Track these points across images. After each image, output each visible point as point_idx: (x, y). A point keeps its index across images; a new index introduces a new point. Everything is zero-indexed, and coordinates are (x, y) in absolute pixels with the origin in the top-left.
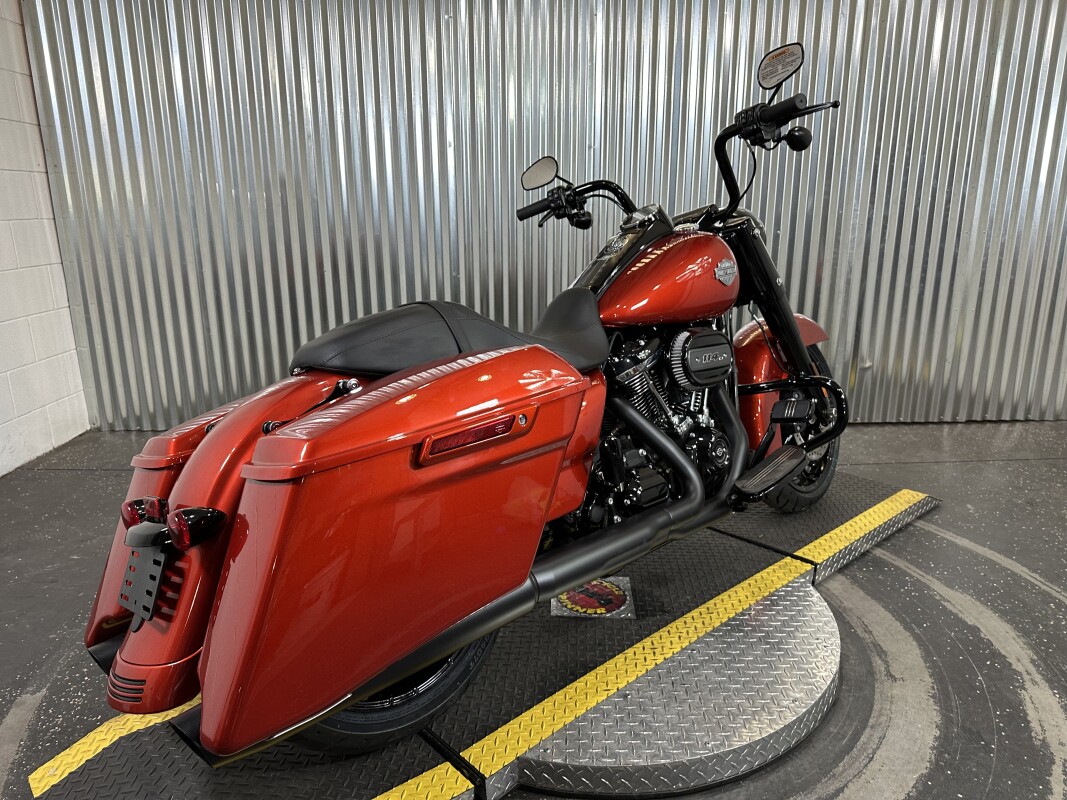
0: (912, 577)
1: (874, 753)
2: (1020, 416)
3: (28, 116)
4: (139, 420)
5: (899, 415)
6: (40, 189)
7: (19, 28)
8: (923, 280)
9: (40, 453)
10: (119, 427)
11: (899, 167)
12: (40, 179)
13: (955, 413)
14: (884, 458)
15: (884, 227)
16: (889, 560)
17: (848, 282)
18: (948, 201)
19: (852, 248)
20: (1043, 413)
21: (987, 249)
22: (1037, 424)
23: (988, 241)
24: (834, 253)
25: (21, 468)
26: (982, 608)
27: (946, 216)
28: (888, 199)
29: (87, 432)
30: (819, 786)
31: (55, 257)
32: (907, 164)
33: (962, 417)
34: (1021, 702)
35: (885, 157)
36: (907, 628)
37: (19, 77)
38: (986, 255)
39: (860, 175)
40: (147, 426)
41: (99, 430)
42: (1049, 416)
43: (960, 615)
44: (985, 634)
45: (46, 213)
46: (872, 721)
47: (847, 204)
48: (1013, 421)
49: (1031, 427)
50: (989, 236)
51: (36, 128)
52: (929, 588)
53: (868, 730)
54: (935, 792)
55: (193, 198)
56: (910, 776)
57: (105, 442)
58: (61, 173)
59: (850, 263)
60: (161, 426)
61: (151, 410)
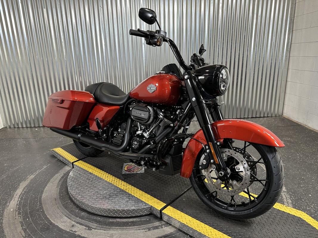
2: (266, 116)
4: (18, 124)
8: (237, 79)
10: (12, 126)
11: (229, 48)
13: (248, 116)
18: (243, 57)
20: (272, 115)
22: (270, 118)
23: (255, 68)
27: (243, 61)
28: (227, 57)
29: (2, 128)
32: (231, 47)
33: (250, 116)
35: (225, 45)
38: (254, 71)
40: (20, 126)
41: (6, 127)
42: (274, 115)
47: (215, 58)
48: (264, 117)
49: (268, 119)
50: (255, 66)
55: (30, 60)
57: (7, 131)
60: (24, 126)
61: (21, 121)
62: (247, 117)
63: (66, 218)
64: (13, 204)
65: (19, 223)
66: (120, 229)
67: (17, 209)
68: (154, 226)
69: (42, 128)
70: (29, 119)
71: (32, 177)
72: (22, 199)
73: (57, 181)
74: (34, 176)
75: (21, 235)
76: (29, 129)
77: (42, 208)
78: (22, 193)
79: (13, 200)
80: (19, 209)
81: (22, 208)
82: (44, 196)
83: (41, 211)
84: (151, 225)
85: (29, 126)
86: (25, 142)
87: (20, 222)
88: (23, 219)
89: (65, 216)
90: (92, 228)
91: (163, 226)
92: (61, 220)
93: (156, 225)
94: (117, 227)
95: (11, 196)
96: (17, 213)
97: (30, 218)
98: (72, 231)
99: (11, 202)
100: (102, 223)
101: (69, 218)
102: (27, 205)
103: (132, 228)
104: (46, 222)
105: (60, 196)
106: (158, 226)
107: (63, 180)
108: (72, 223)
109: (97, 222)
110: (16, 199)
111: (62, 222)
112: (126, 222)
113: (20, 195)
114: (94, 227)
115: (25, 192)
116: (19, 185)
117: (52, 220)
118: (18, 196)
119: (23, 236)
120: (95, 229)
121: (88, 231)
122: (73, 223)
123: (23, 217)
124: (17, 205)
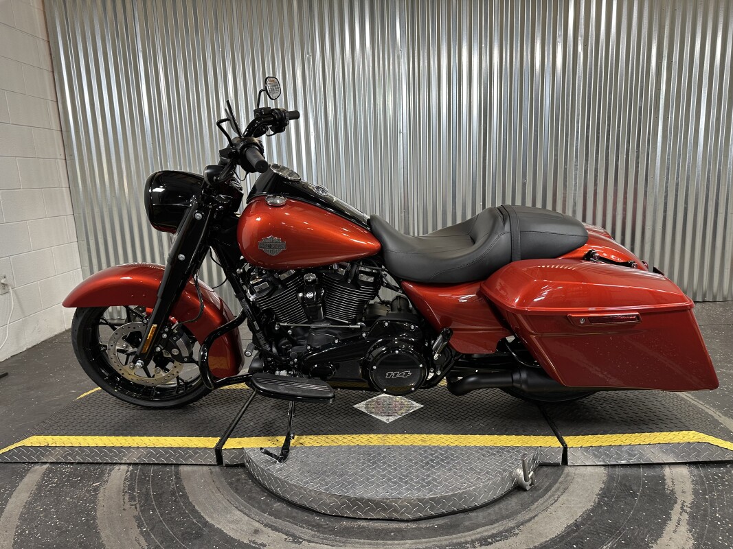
1: (559, 497)
2: (699, 299)
3: (55, 126)
6: (60, 170)
7: (51, 74)
8: (625, 210)
9: (56, 333)
11: (603, 137)
12: (61, 163)
15: (596, 176)
19: (575, 190)
20: (714, 297)
21: (667, 187)
22: (711, 304)
23: (667, 182)
24: (563, 193)
25: (45, 341)
27: (637, 167)
28: (597, 157)
30: (520, 515)
31: (69, 211)
32: (608, 134)
37: (49, 103)
38: (667, 191)
39: (577, 143)
42: (719, 298)
45: (64, 184)
46: (561, 479)
47: (570, 161)
49: (707, 306)
50: (667, 179)
51: (60, 133)
53: (557, 485)
54: (594, 519)
56: (580, 510)
58: (73, 159)
59: (574, 199)
63: (238, 512)
64: (117, 476)
65: (133, 519)
66: (370, 544)
67: (126, 489)
68: (455, 541)
75: (137, 546)
77: (181, 489)
80: (131, 488)
81: (136, 486)
83: (181, 496)
84: (446, 540)
87: (134, 517)
88: (142, 511)
89: (237, 508)
90: (301, 538)
91: (477, 544)
92: (229, 516)
93: (459, 541)
94: (362, 541)
96: (127, 497)
97: (157, 511)
98: (256, 543)
99: (113, 473)
100: (325, 528)
101: (245, 514)
102: (148, 481)
103: (399, 544)
104: (195, 521)
106: (464, 543)
108: (253, 526)
109: (313, 526)
111: (230, 522)
112: (383, 529)
114: (306, 538)
117: (206, 517)
120: (310, 541)
121: (294, 545)
122: (257, 525)
123: (141, 507)
124: (126, 479)
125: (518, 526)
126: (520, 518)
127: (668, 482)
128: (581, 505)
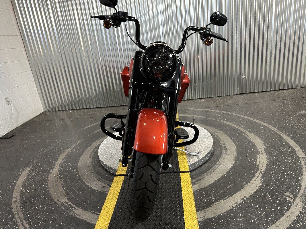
0: (241, 131)
1: (215, 170)
2: (290, 87)
3: (18, 34)
4: (55, 108)
5: (254, 90)
6: (24, 52)
7: (13, 11)
8: (258, 51)
9: (32, 118)
10: (50, 110)
12: (23, 50)
13: (271, 88)
14: (246, 102)
15: (245, 38)
16: (237, 127)
17: (236, 54)
18: (264, 28)
19: (237, 45)
20: (297, 86)
22: (295, 89)
23: (277, 38)
24: (232, 46)
25: (27, 122)
26: (256, 137)
27: (263, 32)
28: (246, 29)
29: (43, 112)
30: (199, 177)
31: (30, 69)
33: (273, 89)
34: (257, 158)
35: (244, 17)
36: (235, 143)
37: (15, 24)
38: (276, 42)
40: (57, 110)
41: (46, 111)
42: (299, 87)
43: (250, 139)
44: (255, 143)
45: (26, 58)
46: (217, 164)
47: (234, 32)
48: (288, 89)
49: (292, 90)
51: (21, 37)
52: (244, 133)
53: (215, 165)
54: (226, 177)
57: (47, 114)
58: (28, 47)
59: (236, 49)
60: (61, 109)
61: (58, 106)
62: (269, 90)
63: (98, 181)
64: (55, 171)
67: (58, 175)
69: (75, 110)
70: (64, 104)
71: (69, 150)
72: (62, 167)
73: (90, 153)
74: (70, 149)
75: (62, 194)
76: (64, 112)
77: (78, 174)
78: (61, 162)
79: (55, 168)
80: (60, 174)
81: (62, 174)
82: (79, 164)
83: (77, 176)
85: (64, 109)
86: (61, 122)
87: (61, 184)
88: (64, 182)
89: (97, 179)
92: (94, 182)
95: (53, 165)
96: (59, 177)
97: (69, 182)
98: (103, 191)
99: (54, 170)
101: (100, 181)
102: (66, 172)
104: (82, 185)
105: (92, 164)
107: (94, 152)
108: (103, 185)
110: (58, 167)
111: (95, 184)
113: (60, 164)
115: (64, 162)
116: (59, 156)
117: (86, 183)
118: (59, 165)
119: (64, 195)
122: (104, 185)
123: (63, 181)
124: (58, 171)
125: (197, 181)
126: (199, 178)
127: (258, 163)
128: (222, 173)
